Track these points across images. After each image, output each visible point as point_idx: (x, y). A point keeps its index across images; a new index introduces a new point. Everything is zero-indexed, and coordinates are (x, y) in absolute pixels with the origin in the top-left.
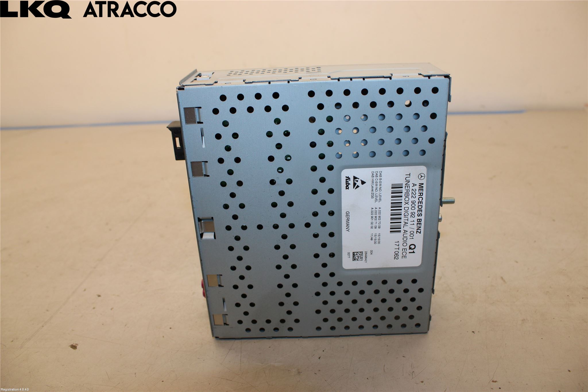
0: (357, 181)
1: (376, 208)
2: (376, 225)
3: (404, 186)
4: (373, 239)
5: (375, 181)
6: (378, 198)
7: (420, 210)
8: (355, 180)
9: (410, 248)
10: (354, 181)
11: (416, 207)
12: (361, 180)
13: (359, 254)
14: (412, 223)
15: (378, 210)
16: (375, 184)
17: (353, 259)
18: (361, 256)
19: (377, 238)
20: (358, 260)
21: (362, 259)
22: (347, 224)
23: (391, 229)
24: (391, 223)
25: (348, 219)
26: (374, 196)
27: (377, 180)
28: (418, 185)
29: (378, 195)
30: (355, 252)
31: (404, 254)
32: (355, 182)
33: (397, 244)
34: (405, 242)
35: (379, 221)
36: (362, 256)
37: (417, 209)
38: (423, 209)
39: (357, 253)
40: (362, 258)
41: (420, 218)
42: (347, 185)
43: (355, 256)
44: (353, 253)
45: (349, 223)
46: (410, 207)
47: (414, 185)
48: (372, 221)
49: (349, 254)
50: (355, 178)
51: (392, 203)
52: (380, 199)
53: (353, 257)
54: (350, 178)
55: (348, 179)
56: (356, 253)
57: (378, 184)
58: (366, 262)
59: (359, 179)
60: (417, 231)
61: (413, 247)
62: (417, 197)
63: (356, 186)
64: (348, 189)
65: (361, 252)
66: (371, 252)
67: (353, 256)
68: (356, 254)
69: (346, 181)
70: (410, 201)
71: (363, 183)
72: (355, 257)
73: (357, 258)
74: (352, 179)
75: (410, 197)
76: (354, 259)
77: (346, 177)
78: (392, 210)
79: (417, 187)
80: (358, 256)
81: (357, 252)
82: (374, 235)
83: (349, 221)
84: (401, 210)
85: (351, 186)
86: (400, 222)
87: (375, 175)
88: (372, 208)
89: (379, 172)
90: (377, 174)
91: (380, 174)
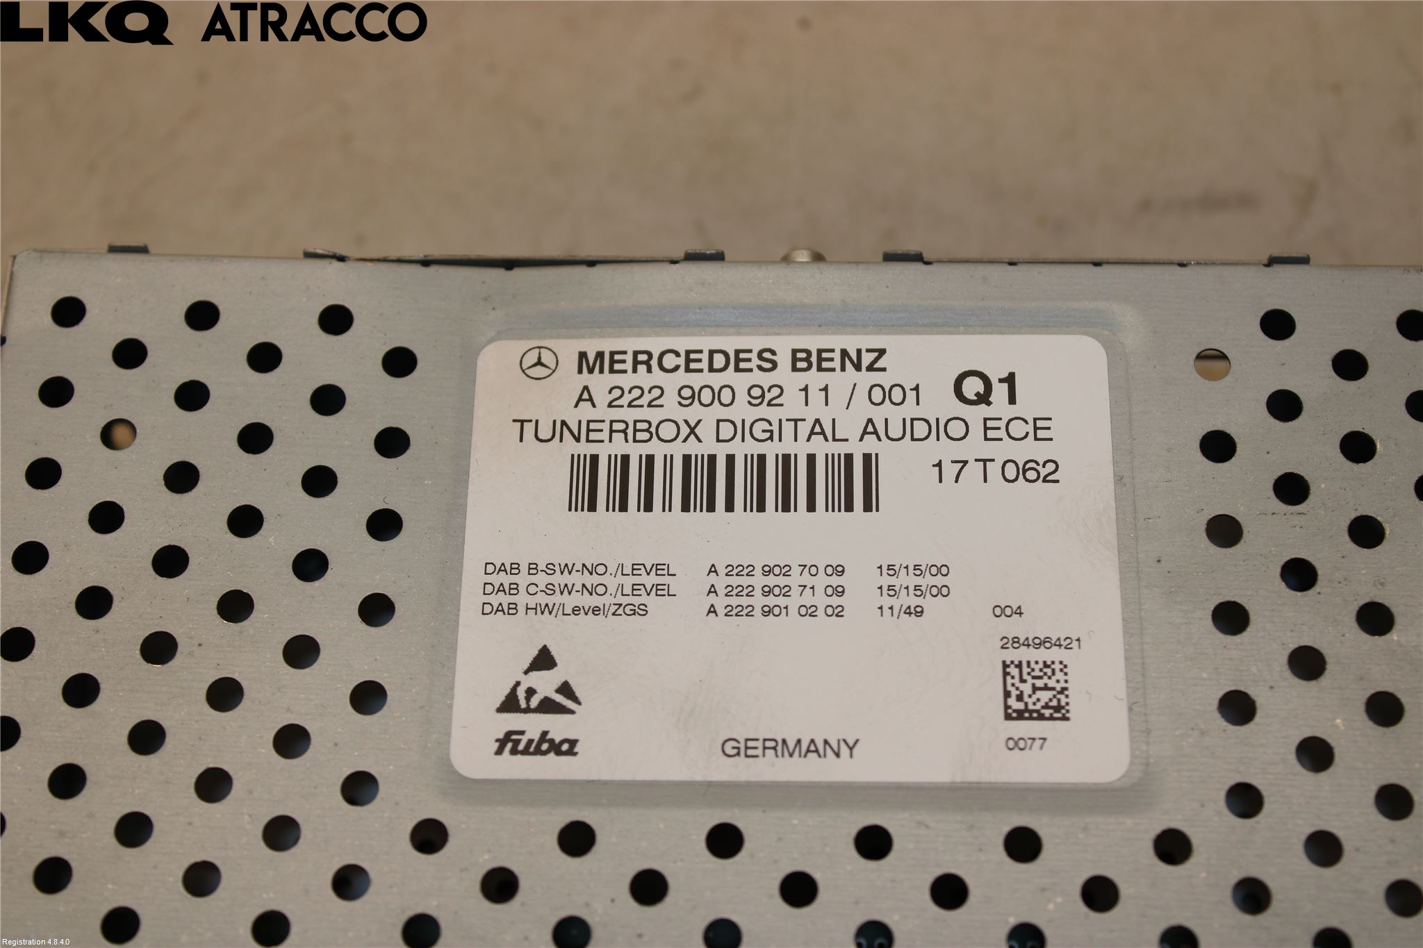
0: (531, 692)
1: (712, 590)
2: (819, 590)
3: (585, 449)
4: (913, 601)
5: (542, 599)
6: (650, 580)
7: (738, 361)
8: (523, 704)
9: (984, 398)
10: (528, 710)
11: (716, 380)
12: (526, 672)
13: (1022, 686)
14: (816, 397)
15: (721, 582)
16: (557, 599)
17: (1051, 718)
18: (1037, 673)
19: (912, 581)
20: (1064, 689)
21: (1057, 667)
22: (808, 751)
23: (849, 508)
24: (811, 507)
25: (774, 748)
26: (636, 601)
27: (532, 589)
28: (586, 378)
29: (628, 581)
30: (1007, 707)
31: (1018, 429)
32: (534, 702)
33: (950, 470)
34: (938, 429)
35: (796, 570)
36: (1037, 667)
37: (730, 376)
38: (731, 344)
39: (1014, 693)
40: (1046, 665)
41: (784, 360)
42: (548, 746)
43: (1031, 707)
44: (1008, 717)
45: (799, 741)
46: (717, 411)
47: (586, 396)
48: (793, 610)
49: (1015, 744)
50: (510, 705)
51: (685, 508)
52: (657, 568)
53: (1041, 717)
54: (509, 734)
55: (510, 745)
56: (1012, 702)
57: (558, 579)
58: (1075, 644)
59: (518, 684)
60: (870, 368)
61: (972, 387)
62: (658, 377)
63: (560, 699)
64: (573, 743)
65: (1006, 674)
66: (1008, 611)
67: (1031, 718)
68: (1020, 698)
69: (526, 752)
70: (680, 414)
71: (544, 660)
72: (1038, 707)
73: (1050, 694)
74: (513, 721)
75: (654, 416)
76: (1059, 712)
77: (499, 752)
78: (730, 507)
79: (600, 383)
80: (1035, 689)
81: (1007, 694)
82: (887, 601)
83: (784, 741)
84: (730, 459)
85: (558, 727)
86: (811, 459)
87: (505, 599)
88: (712, 610)
89: (489, 579)
90: (501, 589)
91: (502, 569)
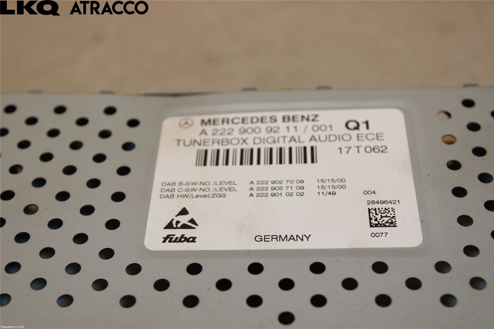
0: (178, 222)
1: (252, 189)
2: (294, 188)
3: (203, 148)
4: (331, 190)
5: (184, 193)
6: (226, 187)
7: (262, 120)
8: (175, 226)
9: (357, 128)
10: (177, 228)
11: (254, 126)
12: (176, 216)
13: (377, 216)
14: (292, 130)
15: (255, 186)
16: (190, 193)
17: (389, 226)
18: (382, 212)
19: (331, 184)
20: (393, 217)
21: (390, 210)
22: (290, 239)
23: (305, 162)
24: (290, 162)
25: (276, 238)
26: (221, 193)
27: (180, 190)
28: (204, 127)
29: (218, 188)
30: (371, 223)
31: (370, 137)
32: (179, 225)
33: (344, 150)
34: (341, 138)
35: (284, 182)
36: (382, 210)
37: (259, 124)
38: (259, 115)
39: (373, 218)
40: (385, 209)
41: (280, 119)
42: (183, 239)
43: (380, 223)
44: (371, 226)
45: (286, 236)
46: (254, 135)
47: (204, 132)
48: (284, 194)
49: (374, 235)
50: (170, 226)
51: (241, 163)
52: (230, 183)
53: (385, 226)
55: (168, 239)
56: (373, 221)
57: (190, 187)
58: (397, 202)
59: (173, 220)
60: (313, 120)
61: (352, 125)
62: (231, 125)
63: (190, 224)
64: (194, 238)
65: (370, 213)
66: (370, 193)
67: (381, 226)
68: (376, 220)
69: (175, 241)
70: (240, 137)
71: (184, 212)
72: (384, 222)
73: (388, 218)
74: (170, 232)
75: (230, 137)
76: (393, 224)
77: (164, 241)
78: (259, 163)
79: (209, 129)
80: (382, 217)
81: (371, 219)
82: (321, 191)
83: (280, 236)
84: (259, 150)
85: (188, 233)
86: (290, 149)
87: (169, 193)
88: (251, 195)
89: (163, 187)
90: (168, 190)
91: (169, 184)
